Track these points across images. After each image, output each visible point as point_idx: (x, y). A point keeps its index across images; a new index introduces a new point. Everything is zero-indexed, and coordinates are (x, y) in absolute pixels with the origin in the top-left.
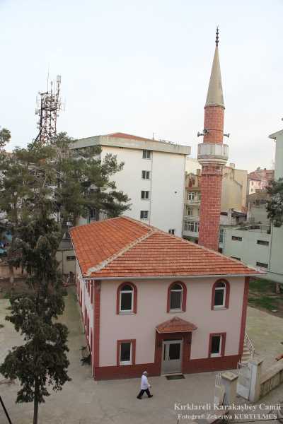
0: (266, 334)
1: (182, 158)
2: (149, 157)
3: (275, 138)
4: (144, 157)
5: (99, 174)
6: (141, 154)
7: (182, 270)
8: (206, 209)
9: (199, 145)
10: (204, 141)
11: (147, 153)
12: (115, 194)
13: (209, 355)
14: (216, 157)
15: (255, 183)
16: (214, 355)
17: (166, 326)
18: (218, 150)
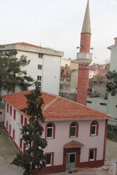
0: (112, 150)
1: (59, 58)
2: (41, 57)
3: (111, 49)
4: (39, 57)
5: (15, 66)
6: (37, 55)
7: (77, 116)
8: (81, 86)
9: (77, 53)
10: (80, 51)
11: (41, 55)
12: (26, 78)
13: (89, 160)
14: (86, 60)
15: (92, 71)
16: (91, 160)
17: (69, 145)
18: (88, 56)
